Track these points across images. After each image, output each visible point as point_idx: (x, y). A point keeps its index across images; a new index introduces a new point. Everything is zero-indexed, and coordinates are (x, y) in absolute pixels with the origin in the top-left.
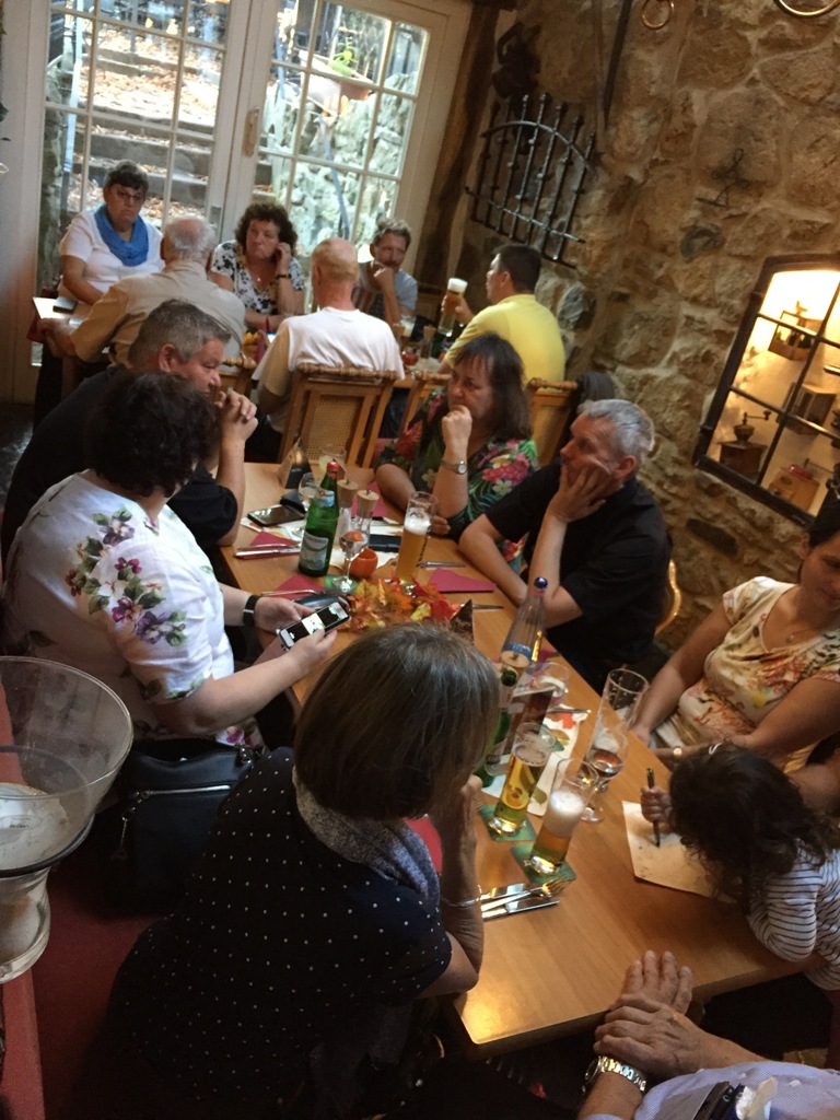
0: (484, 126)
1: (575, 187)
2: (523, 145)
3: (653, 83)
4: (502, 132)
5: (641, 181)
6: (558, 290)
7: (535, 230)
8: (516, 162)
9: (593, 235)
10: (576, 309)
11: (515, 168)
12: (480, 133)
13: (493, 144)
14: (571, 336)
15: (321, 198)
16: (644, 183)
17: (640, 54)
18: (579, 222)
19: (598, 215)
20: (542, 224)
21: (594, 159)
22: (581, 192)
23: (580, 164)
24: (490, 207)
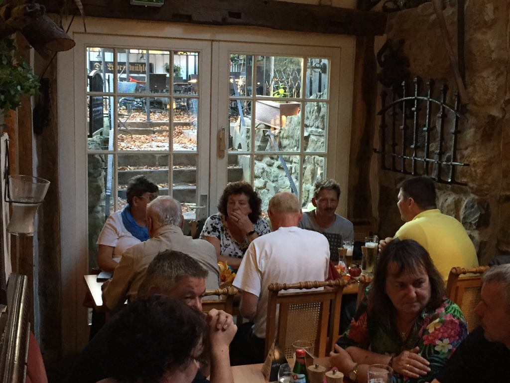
0: (378, 108)
1: (453, 130)
2: (408, 113)
3: (493, 51)
4: (391, 109)
5: (501, 116)
6: (457, 204)
7: (429, 166)
8: (405, 124)
9: (474, 159)
10: (474, 214)
11: (406, 128)
12: (377, 113)
13: (387, 117)
14: (476, 234)
15: (277, 181)
16: (504, 117)
17: (479, 36)
18: (461, 153)
19: (474, 145)
20: (434, 160)
21: (462, 109)
22: (457, 132)
23: (452, 115)
24: (394, 157)
